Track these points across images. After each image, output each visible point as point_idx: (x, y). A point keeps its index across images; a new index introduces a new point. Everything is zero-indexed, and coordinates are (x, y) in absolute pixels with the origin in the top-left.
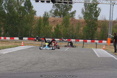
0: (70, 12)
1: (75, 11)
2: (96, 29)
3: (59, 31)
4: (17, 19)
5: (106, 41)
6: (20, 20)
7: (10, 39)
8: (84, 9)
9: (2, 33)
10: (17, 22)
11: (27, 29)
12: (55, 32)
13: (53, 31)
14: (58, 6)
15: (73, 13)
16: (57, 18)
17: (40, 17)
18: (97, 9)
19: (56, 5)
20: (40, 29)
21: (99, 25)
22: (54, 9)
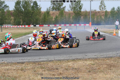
0: (62, 7)
1: (65, 6)
2: (80, 17)
3: (57, 20)
4: (30, 13)
5: (88, 24)
6: (32, 14)
7: (28, 26)
8: (71, 5)
9: (22, 23)
10: (30, 15)
11: (37, 20)
12: (55, 20)
13: (54, 20)
14: (54, 4)
15: (64, 8)
16: (54, 11)
18: (81, 5)
20: (45, 19)
21: (82, 14)
22: (52, 6)
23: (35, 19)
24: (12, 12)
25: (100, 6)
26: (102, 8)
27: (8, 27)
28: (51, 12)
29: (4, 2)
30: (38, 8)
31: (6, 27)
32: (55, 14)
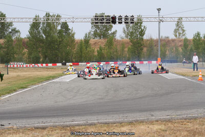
0: (110, 32)
1: (116, 31)
2: (142, 49)
3: (102, 54)
4: (56, 43)
5: (155, 62)
6: (59, 44)
7: (53, 65)
9: (41, 60)
10: (56, 46)
11: (68, 54)
12: (98, 55)
13: (96, 54)
14: (97, 27)
15: (114, 33)
16: (97, 39)
17: (81, 40)
18: (143, 28)
19: (94, 25)
20: (81, 52)
21: (145, 45)
22: (93, 30)
23: (64, 54)
24: (26, 40)
25: (176, 31)
26: (179, 34)
27: (19, 66)
28: (92, 41)
29: (11, 24)
30: (69, 33)
31: (15, 66)
32: (98, 44)
